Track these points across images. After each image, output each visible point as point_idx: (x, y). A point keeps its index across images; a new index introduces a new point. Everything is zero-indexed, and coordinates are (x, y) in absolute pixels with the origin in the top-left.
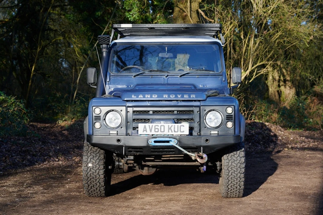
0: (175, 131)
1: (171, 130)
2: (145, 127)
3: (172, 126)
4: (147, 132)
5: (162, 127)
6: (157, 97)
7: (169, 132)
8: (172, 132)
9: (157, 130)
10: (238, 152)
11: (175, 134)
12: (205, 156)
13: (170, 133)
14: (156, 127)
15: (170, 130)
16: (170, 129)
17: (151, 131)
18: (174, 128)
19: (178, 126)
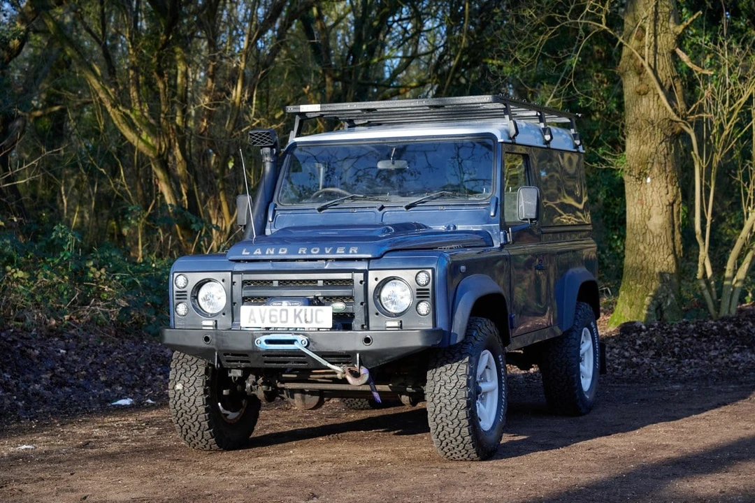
0: (306, 322)
1: (300, 319)
2: (252, 312)
3: (301, 310)
4: (255, 322)
5: (284, 313)
6: (287, 254)
7: (295, 322)
8: (301, 322)
9: (273, 319)
10: (456, 364)
11: (306, 326)
12: (364, 371)
13: (298, 325)
14: (273, 313)
15: (297, 319)
16: (297, 316)
17: (263, 321)
18: (306, 315)
19: (312, 310)
